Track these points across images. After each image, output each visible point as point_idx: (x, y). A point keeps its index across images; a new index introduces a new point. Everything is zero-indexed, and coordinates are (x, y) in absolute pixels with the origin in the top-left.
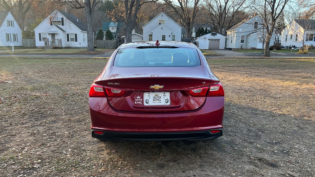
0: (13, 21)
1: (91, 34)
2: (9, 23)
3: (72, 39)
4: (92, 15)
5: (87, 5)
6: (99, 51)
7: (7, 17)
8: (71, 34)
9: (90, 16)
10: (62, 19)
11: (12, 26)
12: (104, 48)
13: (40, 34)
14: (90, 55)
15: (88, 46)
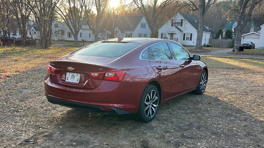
0: (146, 23)
1: (201, 33)
2: (142, 25)
3: (187, 38)
4: (204, 16)
5: (201, 6)
6: (206, 49)
7: (142, 20)
8: (187, 34)
9: (202, 17)
10: (182, 20)
11: (144, 27)
12: (218, 47)
13: (162, 34)
14: (196, 52)
15: (197, 45)
